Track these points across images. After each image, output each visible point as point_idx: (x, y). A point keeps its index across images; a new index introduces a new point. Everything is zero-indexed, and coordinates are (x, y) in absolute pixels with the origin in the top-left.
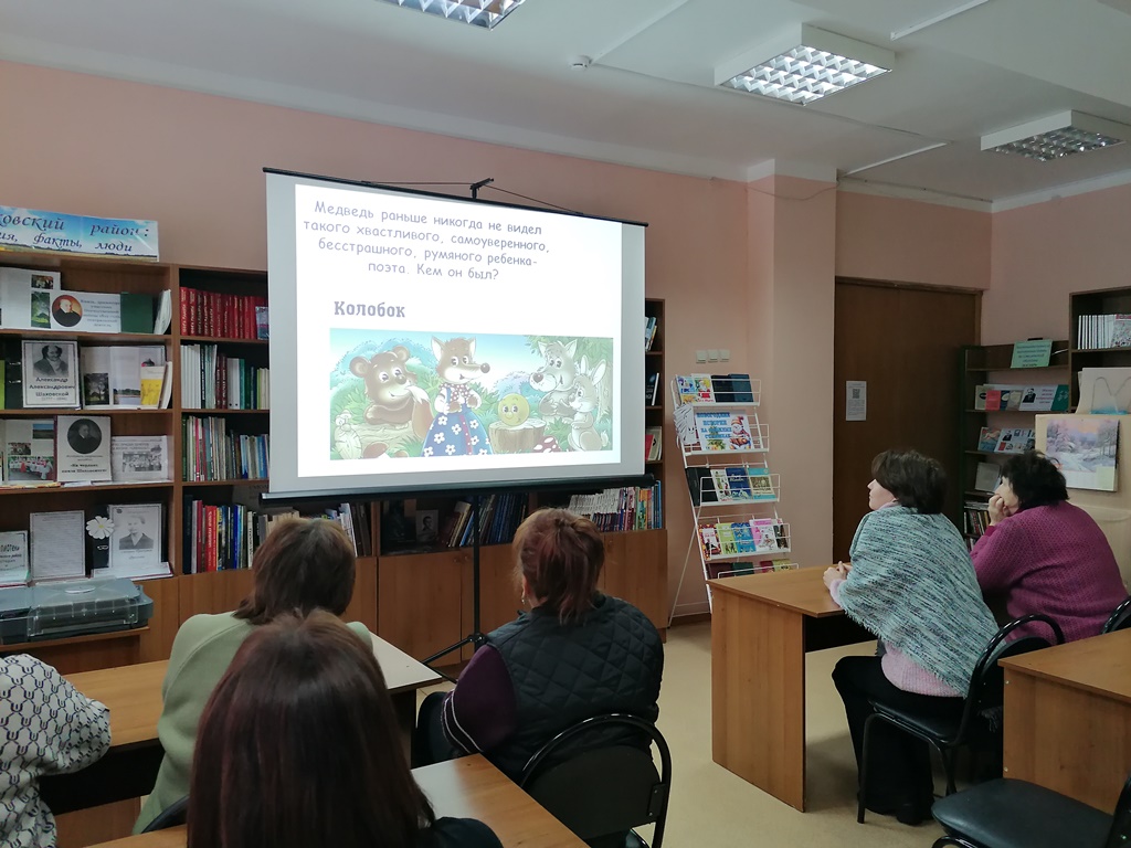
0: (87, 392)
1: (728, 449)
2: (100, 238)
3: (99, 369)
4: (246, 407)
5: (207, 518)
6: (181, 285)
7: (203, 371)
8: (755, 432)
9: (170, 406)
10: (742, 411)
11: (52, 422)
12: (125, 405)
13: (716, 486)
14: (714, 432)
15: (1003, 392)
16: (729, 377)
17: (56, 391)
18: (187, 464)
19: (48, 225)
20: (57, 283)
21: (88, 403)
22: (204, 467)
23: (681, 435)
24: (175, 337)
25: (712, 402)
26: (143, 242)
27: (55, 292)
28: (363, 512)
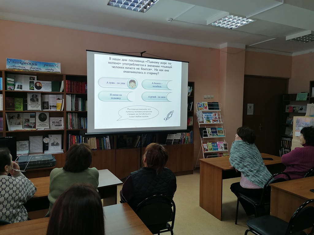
0: (43, 106)
1: (211, 123)
2: (46, 67)
3: (46, 101)
4: (83, 110)
5: (73, 139)
6: (66, 79)
7: (72, 101)
8: (219, 118)
9: (63, 110)
10: (216, 112)
11: (35, 114)
12: (53, 110)
13: (208, 133)
14: (208, 118)
15: (294, 107)
16: (213, 103)
17: (35, 106)
18: (68, 125)
19: (33, 64)
20: (36, 79)
21: (44, 109)
22: (72, 125)
23: (198, 118)
24: (65, 93)
25: (207, 110)
26: (57, 68)
27: (35, 81)
28: (112, 138)
